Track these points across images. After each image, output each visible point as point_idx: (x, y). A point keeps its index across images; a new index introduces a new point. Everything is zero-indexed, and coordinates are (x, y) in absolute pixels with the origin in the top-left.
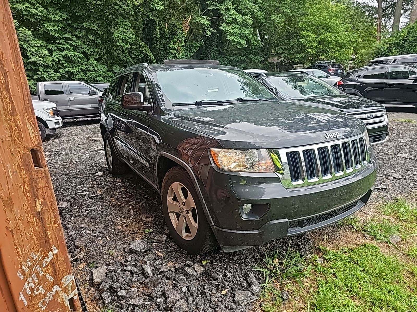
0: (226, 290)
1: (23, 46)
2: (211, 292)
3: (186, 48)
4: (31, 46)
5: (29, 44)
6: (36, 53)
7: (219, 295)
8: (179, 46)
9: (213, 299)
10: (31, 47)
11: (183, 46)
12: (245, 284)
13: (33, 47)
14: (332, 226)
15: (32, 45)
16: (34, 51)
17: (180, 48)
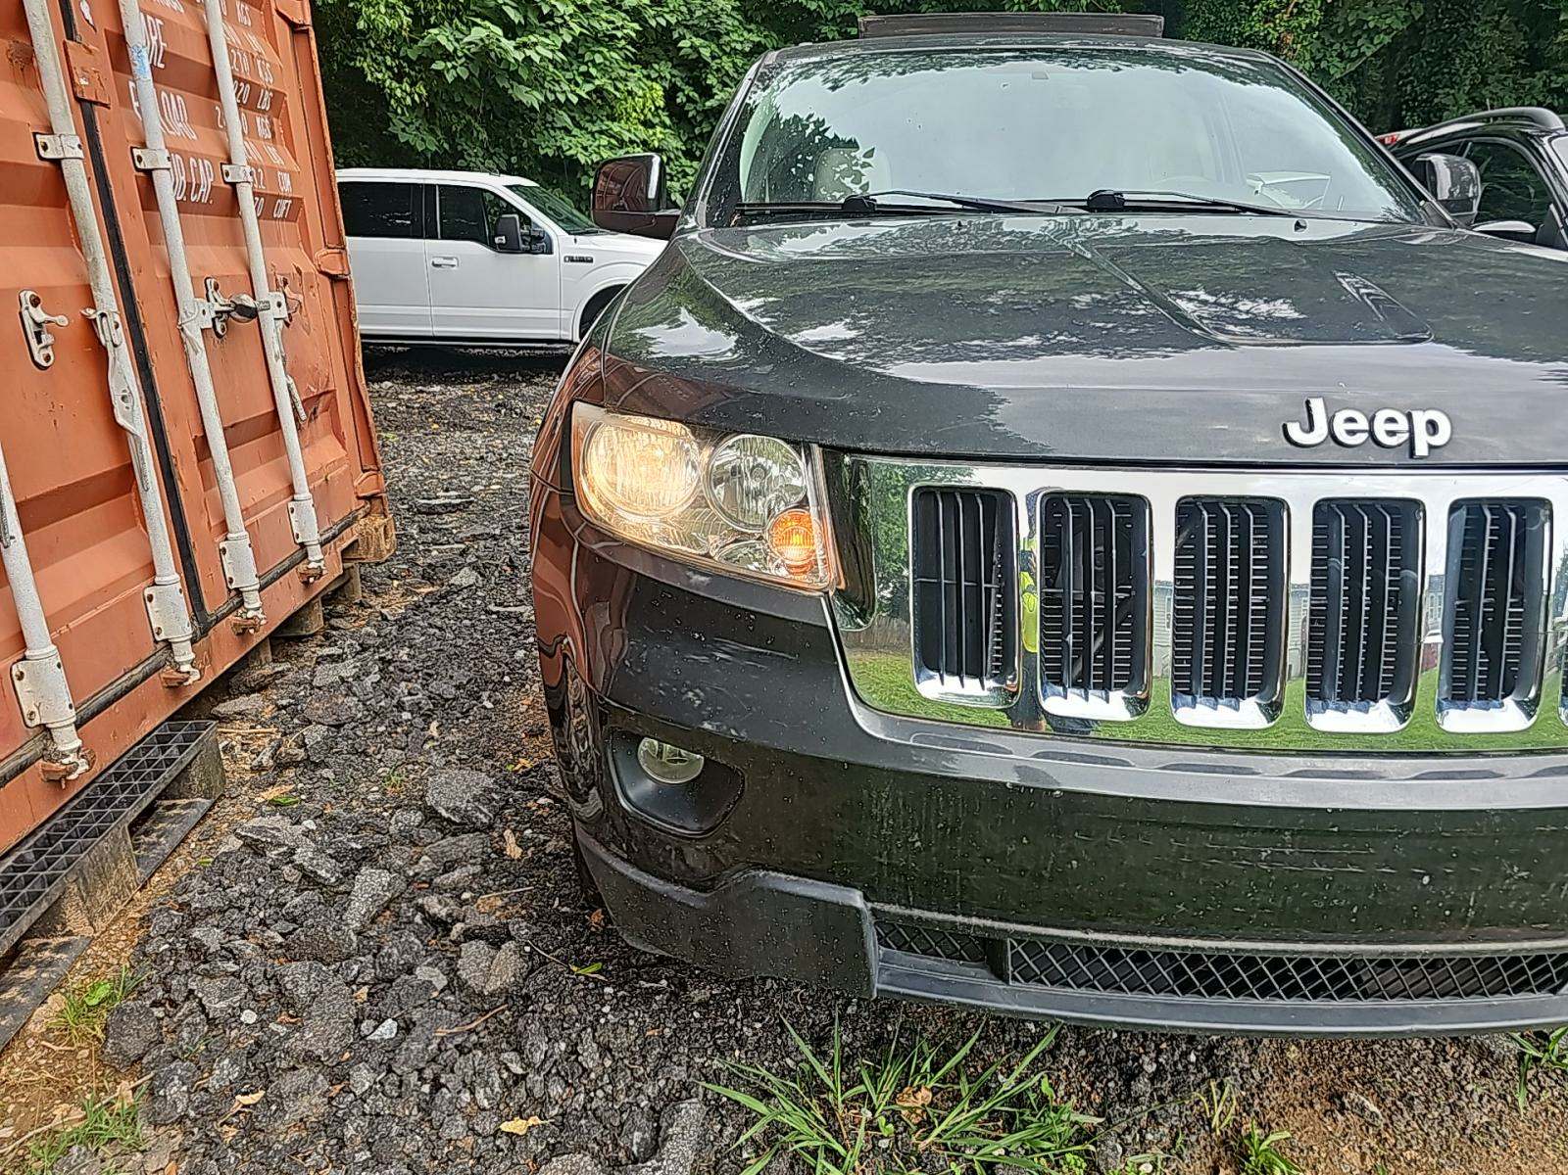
0: (534, 1120)
1: (699, 53)
2: (472, 1093)
3: (1328, 39)
4: (725, 53)
5: (719, 46)
6: (736, 75)
7: (490, 1128)
8: (1289, 31)
9: (456, 1129)
10: (724, 58)
11: (1310, 28)
12: (637, 1136)
13: (728, 55)
14: (1484, 1053)
15: (728, 49)
16: (731, 71)
17: (1290, 38)
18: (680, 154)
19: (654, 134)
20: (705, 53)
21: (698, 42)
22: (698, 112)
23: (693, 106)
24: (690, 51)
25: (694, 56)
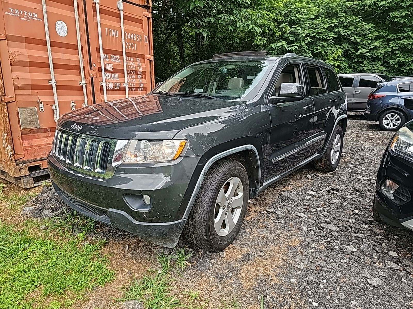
4: (365, 40)
5: (364, 38)
15: (367, 39)
18: (346, 67)
19: (337, 63)
20: (358, 40)
21: (356, 37)
22: (354, 56)
23: (353, 54)
24: (354, 40)
25: (355, 41)
